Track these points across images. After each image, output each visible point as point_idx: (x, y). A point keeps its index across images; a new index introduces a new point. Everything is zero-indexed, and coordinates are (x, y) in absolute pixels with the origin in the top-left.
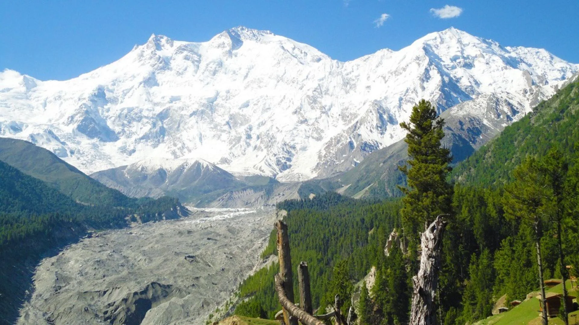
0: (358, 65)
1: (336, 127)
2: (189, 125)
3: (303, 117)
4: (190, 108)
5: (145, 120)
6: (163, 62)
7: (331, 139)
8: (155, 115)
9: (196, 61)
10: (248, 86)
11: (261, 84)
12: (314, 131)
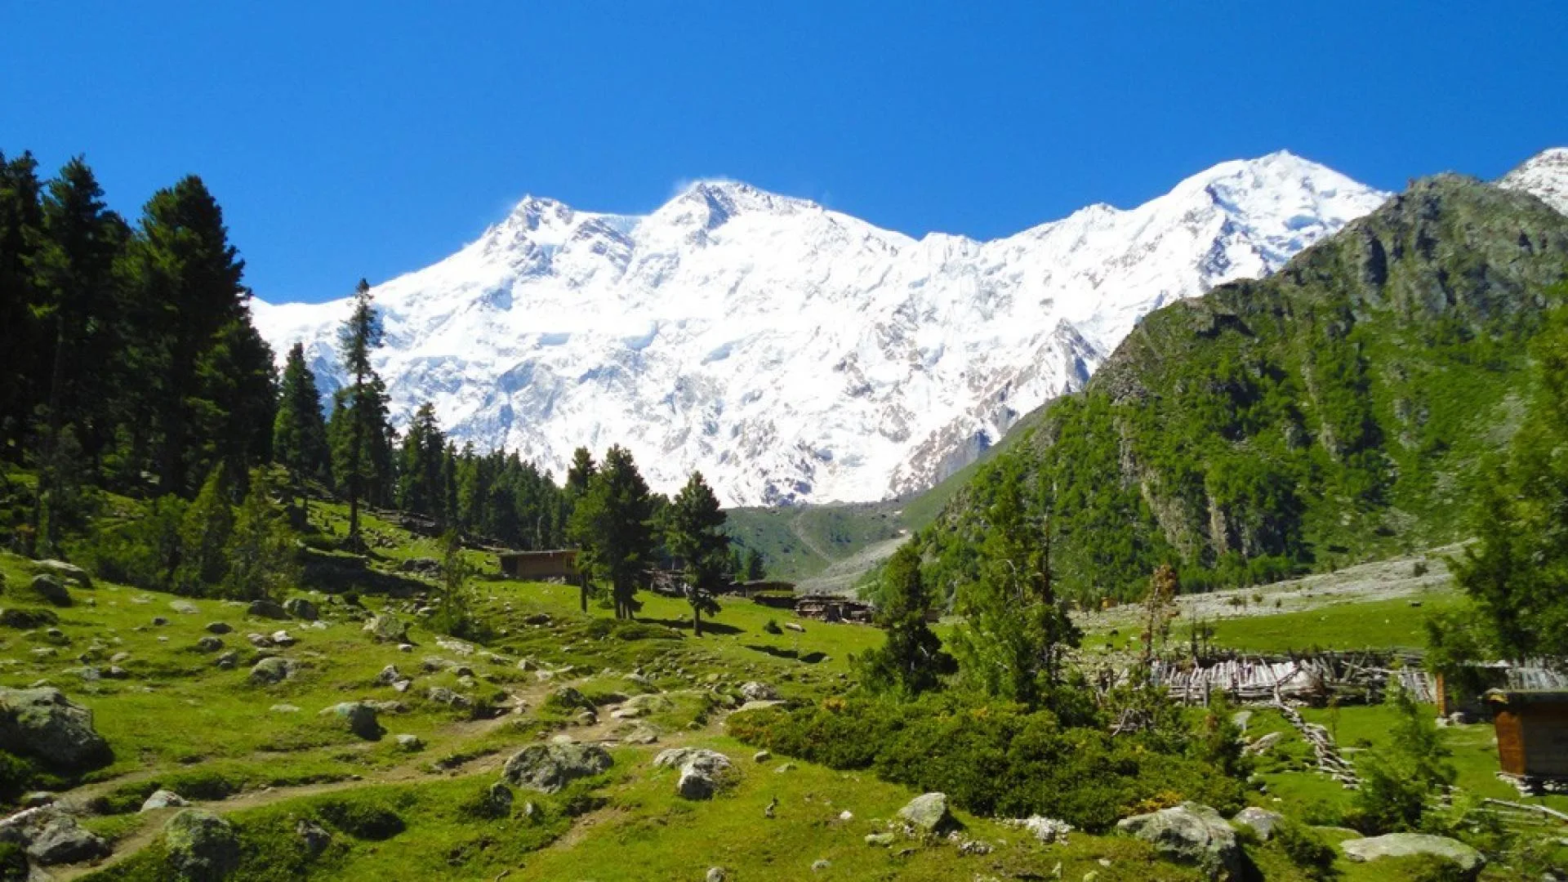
0: (1021, 250)
1: (950, 405)
2: (574, 403)
3: (861, 378)
4: (583, 362)
5: (466, 389)
6: (540, 257)
7: (933, 434)
8: (494, 376)
9: (621, 256)
10: (734, 310)
11: (766, 305)
12: (888, 416)
